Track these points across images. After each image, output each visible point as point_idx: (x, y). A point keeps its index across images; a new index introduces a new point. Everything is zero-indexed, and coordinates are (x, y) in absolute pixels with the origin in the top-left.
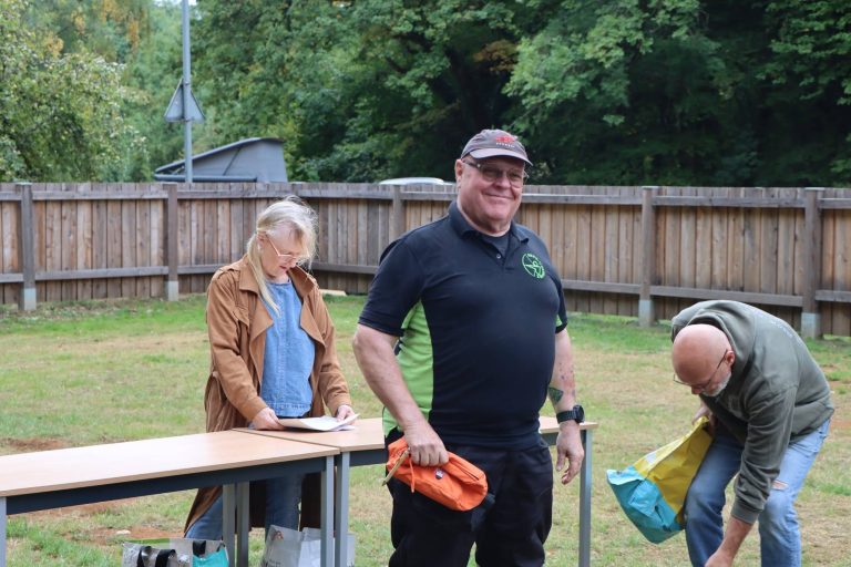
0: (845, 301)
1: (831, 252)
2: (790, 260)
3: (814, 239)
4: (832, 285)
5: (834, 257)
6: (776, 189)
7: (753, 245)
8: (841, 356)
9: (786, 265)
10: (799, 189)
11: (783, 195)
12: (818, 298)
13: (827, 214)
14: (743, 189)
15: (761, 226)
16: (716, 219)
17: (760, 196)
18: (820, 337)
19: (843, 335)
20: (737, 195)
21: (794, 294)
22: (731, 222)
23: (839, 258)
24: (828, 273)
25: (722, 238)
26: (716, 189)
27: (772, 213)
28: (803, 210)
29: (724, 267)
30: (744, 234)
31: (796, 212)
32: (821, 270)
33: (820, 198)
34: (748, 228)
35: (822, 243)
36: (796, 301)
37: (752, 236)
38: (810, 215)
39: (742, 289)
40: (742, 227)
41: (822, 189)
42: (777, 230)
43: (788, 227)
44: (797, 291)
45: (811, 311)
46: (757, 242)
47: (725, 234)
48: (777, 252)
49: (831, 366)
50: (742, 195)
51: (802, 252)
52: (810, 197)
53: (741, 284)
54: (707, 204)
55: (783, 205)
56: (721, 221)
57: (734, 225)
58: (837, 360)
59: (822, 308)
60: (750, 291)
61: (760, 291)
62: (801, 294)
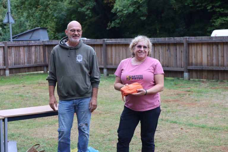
0: (195, 69)
1: (191, 55)
2: (180, 58)
3: (186, 52)
4: (192, 64)
5: (192, 56)
6: (176, 38)
7: (170, 54)
8: (193, 85)
9: (179, 59)
10: (182, 38)
11: (178, 39)
12: (188, 68)
13: (190, 44)
14: (167, 38)
15: (172, 48)
16: (160, 47)
17: (172, 40)
18: (189, 79)
19: (195, 78)
20: (165, 39)
21: (182, 68)
22: (164, 48)
23: (193, 57)
24: (191, 61)
25: (162, 52)
26: (160, 38)
27: (175, 44)
28: (183, 44)
29: (163, 60)
30: (168, 51)
31: (181, 44)
32: (189, 60)
33: (187, 40)
34: (169, 49)
35: (189, 53)
36: (182, 69)
37: (170, 52)
38: (185, 45)
39: (168, 67)
40: (167, 49)
41: (188, 37)
42: (176, 49)
43: (179, 48)
44: (182, 67)
45: (186, 72)
46: (171, 53)
47: (163, 51)
48: (177, 56)
49: (190, 88)
50: (167, 40)
51: (183, 55)
52: (185, 39)
53: (167, 65)
54: (157, 43)
55: (178, 42)
56: (161, 47)
57: (165, 48)
58: (192, 86)
59: (189, 71)
60: (170, 67)
61: (173, 67)
62: (184, 67)
